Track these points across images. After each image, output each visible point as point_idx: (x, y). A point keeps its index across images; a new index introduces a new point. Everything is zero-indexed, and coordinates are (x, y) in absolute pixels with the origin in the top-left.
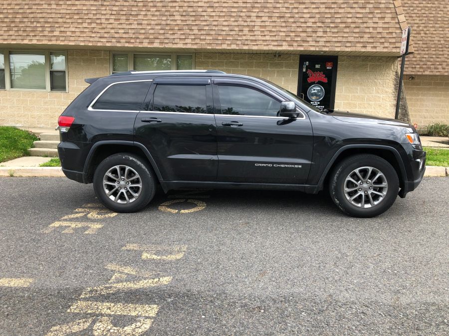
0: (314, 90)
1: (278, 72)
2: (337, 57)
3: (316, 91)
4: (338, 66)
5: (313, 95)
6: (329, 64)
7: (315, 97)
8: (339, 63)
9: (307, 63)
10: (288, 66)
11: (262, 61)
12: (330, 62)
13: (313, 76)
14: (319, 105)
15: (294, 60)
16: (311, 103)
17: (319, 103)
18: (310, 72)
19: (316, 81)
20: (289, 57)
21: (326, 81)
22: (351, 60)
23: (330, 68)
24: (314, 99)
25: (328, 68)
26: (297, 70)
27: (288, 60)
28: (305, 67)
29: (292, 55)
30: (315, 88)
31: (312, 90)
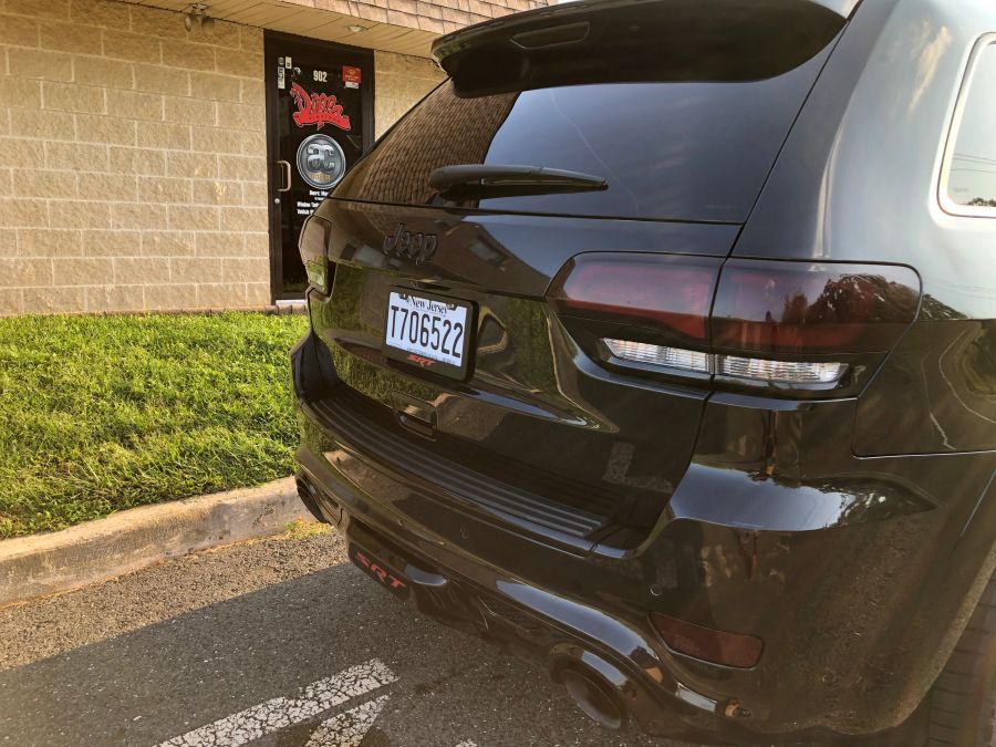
0: (316, 152)
1: (196, 79)
2: (372, 51)
3: (321, 156)
4: (377, 82)
5: (313, 167)
6: (352, 72)
7: (320, 173)
8: (376, 72)
9: (289, 60)
10: (230, 63)
11: (131, 30)
12: (353, 65)
13: (309, 108)
16: (312, 193)
18: (297, 91)
19: (320, 124)
20: (230, 33)
21: (344, 123)
22: (407, 68)
23: (356, 86)
24: (317, 181)
25: (349, 85)
26: (261, 81)
27: (226, 44)
28: (282, 74)
29: (239, 28)
30: (316, 146)
31: (311, 151)
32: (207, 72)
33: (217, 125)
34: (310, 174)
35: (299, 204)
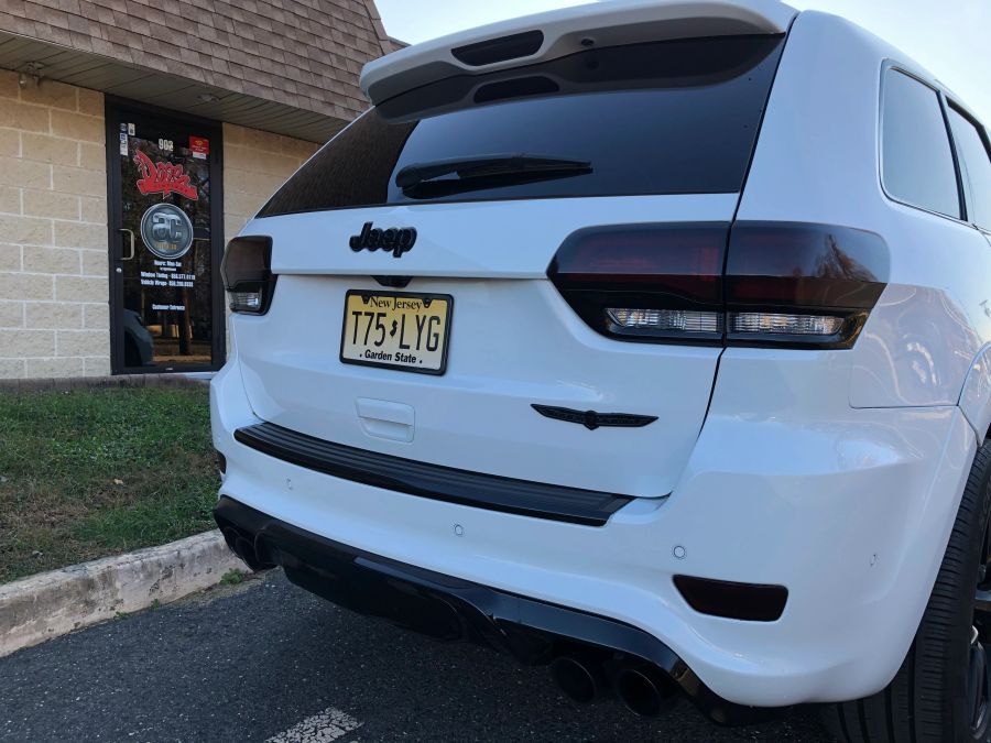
0: (162, 221)
1: (28, 140)
2: (220, 123)
3: (166, 226)
4: (225, 153)
5: (159, 236)
6: (199, 142)
7: (165, 243)
8: (226, 144)
9: (132, 126)
12: (201, 137)
13: (155, 176)
14: (179, 271)
15: (84, 108)
16: (157, 263)
17: (179, 265)
19: (166, 194)
20: (68, 94)
21: (192, 194)
22: (256, 142)
23: (203, 156)
24: (162, 250)
25: (196, 155)
26: (100, 145)
27: (63, 106)
28: (124, 140)
29: (78, 90)
30: (162, 215)
31: (156, 220)
32: (40, 133)
33: (52, 188)
34: (154, 242)
35: (143, 274)
